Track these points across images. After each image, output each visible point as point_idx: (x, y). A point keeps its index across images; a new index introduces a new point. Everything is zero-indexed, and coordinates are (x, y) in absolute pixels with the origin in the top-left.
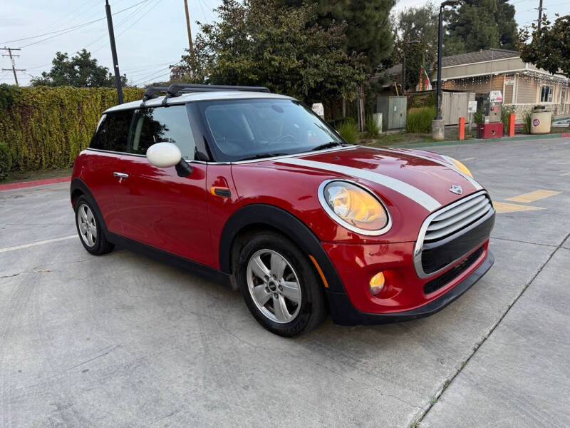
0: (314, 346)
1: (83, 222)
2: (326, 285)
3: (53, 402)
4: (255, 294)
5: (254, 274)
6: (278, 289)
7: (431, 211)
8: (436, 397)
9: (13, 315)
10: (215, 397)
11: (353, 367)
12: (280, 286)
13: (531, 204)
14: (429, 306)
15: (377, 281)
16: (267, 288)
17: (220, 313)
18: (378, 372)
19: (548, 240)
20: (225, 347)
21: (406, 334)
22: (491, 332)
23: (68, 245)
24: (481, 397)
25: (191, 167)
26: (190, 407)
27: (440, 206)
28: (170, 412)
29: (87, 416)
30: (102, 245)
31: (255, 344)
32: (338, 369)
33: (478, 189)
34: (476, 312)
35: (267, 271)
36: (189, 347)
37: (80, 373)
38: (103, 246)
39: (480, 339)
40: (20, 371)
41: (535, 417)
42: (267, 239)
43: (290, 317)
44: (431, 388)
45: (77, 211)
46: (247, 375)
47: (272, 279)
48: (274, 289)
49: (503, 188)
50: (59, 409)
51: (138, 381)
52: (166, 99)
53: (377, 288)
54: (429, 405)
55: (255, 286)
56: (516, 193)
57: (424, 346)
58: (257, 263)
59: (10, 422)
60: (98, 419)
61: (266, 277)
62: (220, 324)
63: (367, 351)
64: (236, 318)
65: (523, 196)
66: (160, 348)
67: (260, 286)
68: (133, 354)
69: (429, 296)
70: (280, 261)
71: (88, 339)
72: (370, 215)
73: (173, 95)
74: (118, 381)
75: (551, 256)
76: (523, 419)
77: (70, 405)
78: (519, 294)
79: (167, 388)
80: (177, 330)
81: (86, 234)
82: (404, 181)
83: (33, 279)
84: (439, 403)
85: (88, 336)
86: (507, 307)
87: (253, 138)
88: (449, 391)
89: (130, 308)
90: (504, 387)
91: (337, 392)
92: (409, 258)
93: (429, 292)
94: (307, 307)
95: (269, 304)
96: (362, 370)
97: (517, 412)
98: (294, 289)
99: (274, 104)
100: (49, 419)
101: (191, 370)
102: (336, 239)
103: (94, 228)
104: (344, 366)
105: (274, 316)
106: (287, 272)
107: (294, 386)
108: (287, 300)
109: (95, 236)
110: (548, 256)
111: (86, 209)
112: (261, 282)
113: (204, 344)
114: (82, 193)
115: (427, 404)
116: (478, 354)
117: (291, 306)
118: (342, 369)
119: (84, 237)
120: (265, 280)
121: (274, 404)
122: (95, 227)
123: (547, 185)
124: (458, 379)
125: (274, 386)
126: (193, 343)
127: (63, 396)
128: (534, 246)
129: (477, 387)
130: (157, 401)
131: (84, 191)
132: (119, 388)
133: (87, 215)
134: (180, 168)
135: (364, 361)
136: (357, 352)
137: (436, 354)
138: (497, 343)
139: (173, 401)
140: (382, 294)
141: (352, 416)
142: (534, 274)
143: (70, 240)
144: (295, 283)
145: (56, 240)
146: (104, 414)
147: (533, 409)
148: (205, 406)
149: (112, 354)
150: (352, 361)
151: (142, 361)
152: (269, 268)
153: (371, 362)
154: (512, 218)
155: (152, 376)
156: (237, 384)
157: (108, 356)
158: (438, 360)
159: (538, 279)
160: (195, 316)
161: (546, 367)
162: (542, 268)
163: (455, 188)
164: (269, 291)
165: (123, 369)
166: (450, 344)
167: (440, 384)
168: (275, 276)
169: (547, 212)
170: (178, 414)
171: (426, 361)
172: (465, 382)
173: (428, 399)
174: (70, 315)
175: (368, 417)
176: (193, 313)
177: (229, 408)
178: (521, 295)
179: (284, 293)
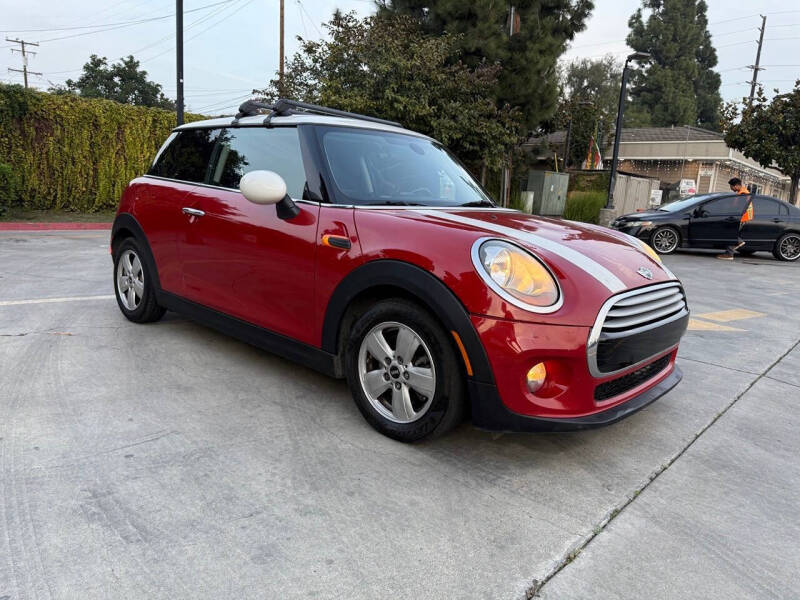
0: (441, 455)
1: (124, 275)
2: (470, 373)
3: (85, 487)
4: (368, 383)
5: (368, 354)
6: (402, 377)
7: (614, 291)
8: (601, 525)
9: (22, 381)
10: (310, 501)
11: (492, 483)
12: (406, 372)
13: (727, 324)
14: (600, 416)
15: (536, 374)
16: (386, 375)
17: (314, 407)
18: (526, 493)
19: (748, 367)
20: (321, 445)
21: (562, 453)
22: (673, 461)
23: (96, 307)
24: (659, 531)
25: (297, 207)
26: (276, 510)
27: (625, 288)
28: (247, 512)
29: (134, 508)
30: (148, 309)
31: (362, 446)
32: (473, 483)
33: (671, 279)
34: (653, 436)
35: (390, 352)
36: (272, 442)
37: (123, 459)
39: (658, 468)
40: (36, 448)
41: (726, 558)
42: (391, 307)
43: (414, 416)
44: (595, 516)
45: (117, 259)
46: (352, 480)
47: (395, 362)
48: (397, 376)
50: (95, 496)
51: (201, 474)
52: (270, 117)
53: (536, 382)
54: (592, 534)
55: (368, 370)
56: (709, 308)
57: (586, 469)
58: (377, 341)
59: (27, 505)
60: (150, 512)
61: (388, 360)
62: (313, 419)
63: (512, 467)
64: (334, 415)
65: (719, 313)
66: (231, 439)
67: (376, 372)
68: (195, 442)
69: (599, 404)
70: (410, 339)
71: (131, 420)
72: (536, 287)
73: (279, 114)
74: (175, 472)
75: (752, 385)
76: (711, 558)
77: (109, 493)
78: (709, 423)
79: (243, 485)
80: (253, 421)
81: (126, 292)
82: (579, 251)
83: (51, 339)
84: (604, 533)
85: (130, 416)
86: (694, 436)
88: (618, 521)
89: (187, 390)
90: (688, 522)
91: (471, 509)
92: (583, 348)
93: (600, 399)
95: (386, 397)
96: (505, 488)
97: (705, 551)
98: (426, 378)
99: (413, 143)
100: (81, 506)
101: (275, 468)
102: (489, 312)
103: (140, 284)
104: (480, 481)
105: (390, 414)
106: (420, 352)
107: (414, 497)
108: (412, 392)
109: (141, 296)
110: (748, 384)
111: (132, 258)
112: (378, 366)
113: (291, 440)
114: (130, 235)
115: (589, 532)
116: (655, 484)
117: (417, 400)
118: (478, 484)
119: (122, 296)
120: (384, 363)
121: (388, 515)
122: (142, 284)
123: (750, 305)
124: (629, 508)
125: (389, 496)
126: (277, 437)
127: (99, 482)
128: (731, 372)
129: (654, 519)
130: (229, 499)
131: (133, 231)
132: (177, 480)
133: (132, 266)
134: (283, 207)
135: (506, 477)
136: (497, 468)
137: (602, 479)
138: (680, 474)
139: (252, 501)
140: (542, 392)
141: (492, 538)
142: (729, 402)
143: (98, 301)
144: (428, 370)
145: (78, 299)
148: (296, 510)
149: (165, 439)
150: (491, 476)
151: (207, 453)
152: (393, 347)
153: (516, 481)
154: (701, 337)
155: (221, 470)
156: (338, 488)
157: (159, 442)
158: (603, 486)
159: (734, 409)
160: (279, 407)
161: (741, 505)
163: (644, 270)
164: (388, 379)
165: (181, 459)
166: (620, 470)
167: (606, 513)
168: (400, 359)
169: (745, 335)
170: (260, 516)
171: (588, 486)
172: (639, 513)
173: (591, 528)
174: (103, 390)
175: (513, 540)
176: (275, 403)
177: (329, 515)
178: (712, 424)
179: (412, 382)
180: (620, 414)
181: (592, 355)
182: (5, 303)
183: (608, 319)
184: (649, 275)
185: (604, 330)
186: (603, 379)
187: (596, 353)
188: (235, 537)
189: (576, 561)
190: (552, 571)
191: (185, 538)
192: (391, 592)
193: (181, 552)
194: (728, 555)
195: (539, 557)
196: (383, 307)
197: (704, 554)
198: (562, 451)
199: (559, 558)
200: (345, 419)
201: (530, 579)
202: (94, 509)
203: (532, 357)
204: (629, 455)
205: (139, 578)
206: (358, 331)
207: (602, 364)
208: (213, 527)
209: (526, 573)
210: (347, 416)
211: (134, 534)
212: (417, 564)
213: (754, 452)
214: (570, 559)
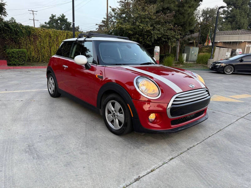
0: (126, 139)
1: (50, 84)
2: (132, 116)
3: (27, 144)
4: (108, 117)
5: (108, 110)
6: (116, 116)
8: (166, 162)
9: (18, 114)
10: (84, 151)
11: (138, 148)
12: (117, 115)
13: (238, 99)
14: (172, 130)
15: (152, 117)
16: (112, 115)
17: (95, 124)
18: (147, 151)
19: (238, 114)
20: (93, 135)
21: (163, 140)
22: (198, 144)
23: (43, 92)
24: (183, 164)
25: (90, 66)
26: (74, 152)
27: (182, 91)
28: (67, 153)
29: (38, 150)
31: (104, 136)
32: (132, 148)
33: (203, 87)
34: (195, 136)
35: (113, 109)
36: (80, 133)
37: (39, 136)
38: (56, 94)
39: (192, 146)
40: (18, 133)
41: (200, 174)
42: (114, 96)
43: (119, 127)
44: (165, 159)
45: (48, 79)
46: (98, 145)
47: (114, 112)
48: (115, 116)
49: (229, 91)
50: (29, 146)
51: (58, 142)
52: (85, 38)
53: (152, 120)
54: (162, 164)
55: (108, 114)
57: (168, 145)
58: (110, 104)
59: (11, 148)
60: (41, 151)
61: (113, 111)
62: (93, 127)
63: (146, 144)
64: (100, 126)
66: (69, 132)
67: (110, 115)
68: (59, 133)
69: (172, 126)
70: (118, 105)
71: (44, 126)
72: (153, 91)
73: (88, 37)
74: (51, 141)
75: (237, 120)
76: (196, 174)
77: (33, 146)
78: (216, 132)
79: (68, 145)
80: (77, 127)
81: (50, 89)
82: (169, 80)
83: (28, 103)
84: (166, 164)
85: (44, 125)
86: (208, 136)
87: (121, 58)
88: (171, 161)
89: (61, 117)
90: (193, 163)
91: (129, 155)
92: (165, 109)
93: (173, 125)
94: (126, 124)
95: (112, 122)
96: (141, 149)
97: (195, 171)
98: (122, 116)
99: (128, 45)
100: (25, 149)
101: (78, 141)
102: (140, 99)
103: (53, 86)
104: (135, 147)
105: (113, 127)
106: (120, 110)
107: (114, 151)
108: (118, 120)
109: (54, 90)
110: (236, 120)
111: (52, 79)
112: (110, 113)
113: (85, 133)
114: (51, 72)
115: (161, 164)
116: (189, 151)
117: (120, 123)
118: (134, 148)
119: (50, 90)
120: (112, 112)
121: (105, 156)
122: (54, 86)
124: (177, 158)
125: (107, 150)
126: (82, 132)
127: (31, 143)
128: (232, 116)
129: (183, 161)
130: (63, 149)
132: (51, 143)
133: (52, 81)
134: (87, 65)
135: (143, 146)
136: (142, 143)
137: (171, 148)
138: (198, 148)
139: (69, 150)
140: (153, 122)
141: (132, 164)
142: (226, 126)
143: (45, 90)
144: (122, 115)
145: (40, 90)
146: (44, 150)
147: (201, 171)
148: (80, 153)
149: (51, 132)
150: (139, 146)
151: (61, 136)
153: (145, 147)
154: (228, 104)
155: (63, 141)
156: (93, 147)
157: (49, 132)
158: (172, 150)
159: (227, 128)
160: (85, 123)
161: (214, 159)
162: (230, 124)
163: (191, 85)
164: (113, 117)
165: (54, 137)
166: (179, 146)
167: (169, 158)
168: (115, 111)
169: (244, 103)
170: (70, 154)
171: (167, 150)
172: (179, 159)
173: (162, 162)
174: (39, 117)
175: (138, 165)
176: (84, 122)
177: (88, 155)
178: (217, 133)
179: (118, 118)
180: (179, 129)
181: (168, 111)
182: (20, 91)
183: (174, 101)
184: (193, 87)
185: (173, 104)
186: (173, 119)
187: (170, 111)
188: (61, 159)
189: (153, 172)
190: (146, 174)
191: (48, 159)
192: (98, 176)
193: (46, 163)
194: (201, 173)
195: (143, 170)
196: (111, 96)
197: (194, 172)
198: (163, 139)
199: (149, 170)
200: (102, 127)
201: (138, 176)
202: (28, 150)
203: (150, 112)
204: (184, 141)
205: (34, 168)
206: (105, 103)
207: (172, 114)
208: (57, 156)
209: (137, 174)
210: (103, 127)
211: (36, 157)
212: (107, 169)
213: (226, 142)
214: (152, 171)
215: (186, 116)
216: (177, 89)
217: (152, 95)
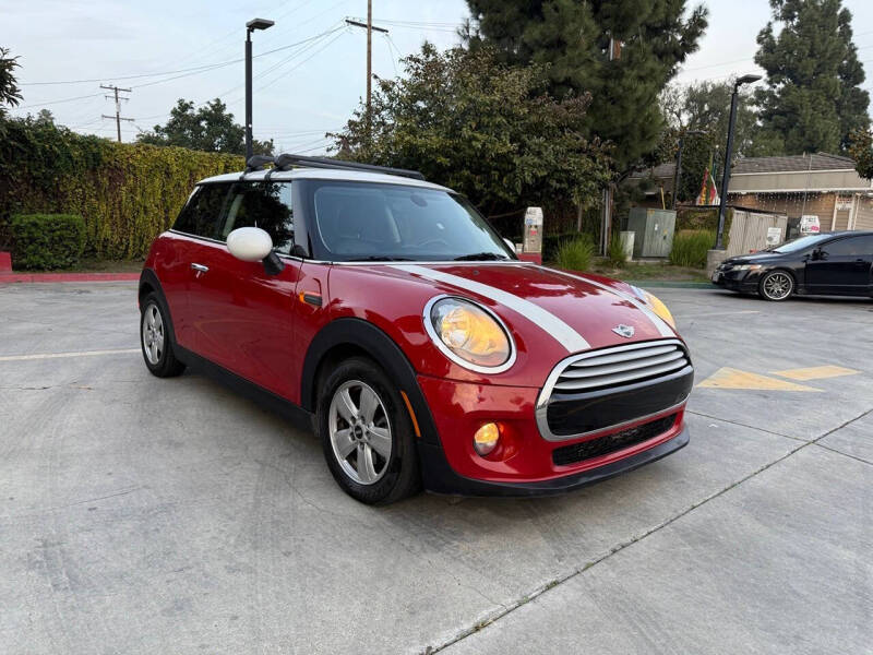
0: (398, 518)
1: (149, 329)
2: (419, 434)
3: (40, 537)
4: (337, 442)
5: (339, 415)
6: (365, 437)
7: (571, 352)
8: (530, 597)
9: (26, 434)
10: (244, 559)
11: (438, 548)
12: (368, 433)
14: (558, 482)
15: (487, 435)
16: (352, 434)
17: (293, 466)
18: (468, 559)
19: (800, 432)
20: (282, 505)
21: (530, 520)
22: (649, 534)
24: (590, 604)
25: (282, 263)
26: (207, 565)
27: (588, 347)
28: (179, 567)
29: (75, 559)
30: (168, 363)
31: (322, 507)
32: (418, 548)
33: (664, 336)
34: (642, 506)
35: (354, 411)
36: (236, 499)
37: (86, 511)
38: (170, 366)
39: (628, 540)
40: (12, 499)
41: (649, 637)
42: (359, 367)
43: (376, 476)
44: (529, 586)
45: (143, 309)
46: (296, 540)
47: (359, 422)
48: (360, 436)
49: (777, 357)
50: (45, 545)
51: (153, 528)
52: (271, 172)
53: (485, 446)
54: (516, 604)
55: (338, 430)
56: (793, 365)
57: (545, 538)
58: (344, 395)
60: (88, 563)
61: (353, 418)
62: (287, 478)
63: (467, 533)
64: (311, 474)
66: (196, 496)
67: (345, 431)
68: (160, 498)
69: (557, 469)
70: (371, 398)
71: (110, 474)
72: (491, 346)
73: (280, 169)
74: (128, 526)
75: (793, 452)
76: (633, 636)
77: (59, 544)
78: (716, 493)
79: (188, 541)
80: (228, 478)
81: (150, 346)
82: (552, 313)
83: (68, 395)
84: (529, 605)
85: (111, 470)
86: (689, 507)
88: (550, 594)
89: (178, 445)
90: (628, 598)
91: (402, 573)
92: (530, 410)
93: (560, 464)
94: (397, 462)
95: (353, 457)
96: (448, 554)
97: (629, 628)
98: (383, 436)
99: (416, 194)
100: (28, 555)
101: (225, 526)
102: (447, 376)
103: (160, 338)
104: (426, 546)
105: (356, 474)
106: (378, 414)
107: (350, 560)
108: (373, 451)
109: (161, 351)
110: (788, 452)
111: (155, 312)
112: (347, 426)
113: (255, 499)
114: (152, 290)
115: (513, 603)
116: (616, 556)
117: (379, 462)
118: (422, 548)
119: (148, 350)
120: (351, 422)
121: (314, 576)
122: (162, 338)
123: (846, 360)
124: (570, 581)
125: (324, 557)
126: (242, 495)
127: (54, 532)
128: (775, 437)
129: (592, 594)
130: (167, 554)
131: (154, 287)
132: (127, 533)
133: (155, 320)
134: (268, 262)
135: (456, 543)
136: (452, 533)
137: (554, 548)
138: (649, 548)
139: (188, 557)
140: (491, 455)
141: (407, 603)
142: (753, 471)
143: (130, 354)
144: (386, 431)
145: (114, 352)
146: (97, 558)
147: (652, 628)
148: (226, 567)
149: (133, 494)
150: (441, 542)
151: (167, 508)
152: (358, 406)
153: (464, 547)
154: (765, 397)
155: (173, 525)
156: (278, 548)
157: (128, 496)
158: (556, 556)
159: (755, 479)
160: (258, 467)
161: (701, 583)
162: (768, 467)
163: (622, 328)
164: (354, 439)
165: (140, 513)
166: (583, 541)
167: (543, 583)
168: (362, 418)
169: (823, 396)
170: (189, 572)
171: (539, 555)
172: (579, 586)
173: (518, 597)
174: (97, 444)
175: (428, 606)
176: (256, 461)
177: (256, 573)
178: (719, 494)
179: (373, 443)
180: (584, 480)
181: (541, 416)
182: (42, 356)
183: (561, 380)
184: (628, 333)
185: (555, 391)
186: (559, 443)
187: (545, 415)
188: (156, 590)
189: (483, 631)
190: (454, 638)
191: (109, 588)
192: (280, 649)
193: (100, 602)
194: (652, 634)
195: (447, 624)
196: (349, 365)
197: (627, 631)
198: (530, 517)
199: (467, 626)
200: (319, 479)
201: (427, 645)
202: (38, 558)
203: (481, 418)
204: (602, 525)
205: (52, 623)
206: (328, 389)
207: (554, 426)
208: (141, 580)
209: (424, 638)
210: (321, 476)
211: (65, 583)
212: (319, 624)
213: (750, 525)
214: (477, 629)
215: (606, 432)
216: (572, 340)
217: (486, 359)
